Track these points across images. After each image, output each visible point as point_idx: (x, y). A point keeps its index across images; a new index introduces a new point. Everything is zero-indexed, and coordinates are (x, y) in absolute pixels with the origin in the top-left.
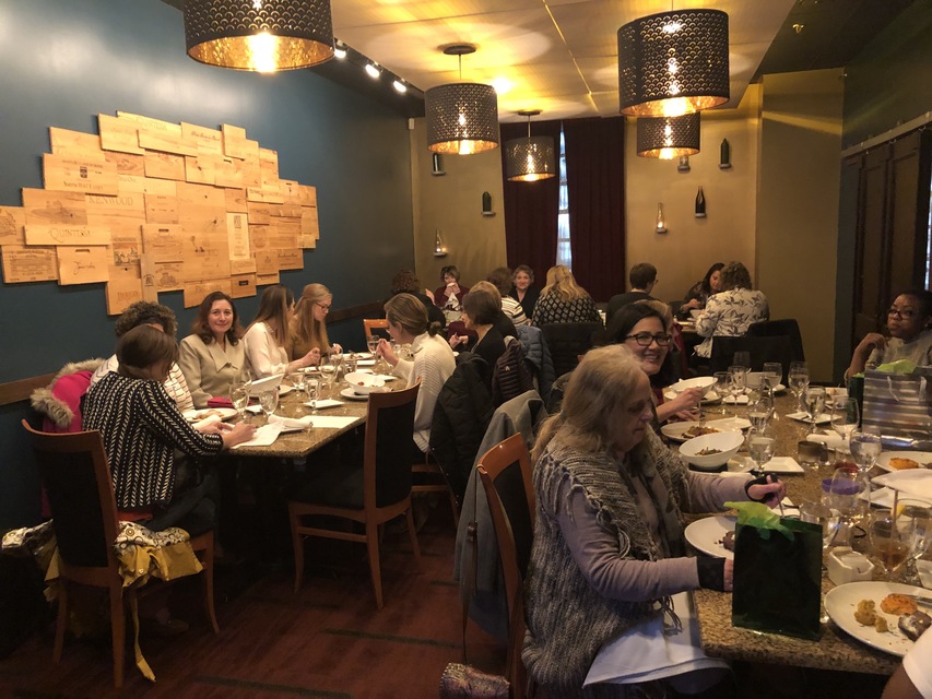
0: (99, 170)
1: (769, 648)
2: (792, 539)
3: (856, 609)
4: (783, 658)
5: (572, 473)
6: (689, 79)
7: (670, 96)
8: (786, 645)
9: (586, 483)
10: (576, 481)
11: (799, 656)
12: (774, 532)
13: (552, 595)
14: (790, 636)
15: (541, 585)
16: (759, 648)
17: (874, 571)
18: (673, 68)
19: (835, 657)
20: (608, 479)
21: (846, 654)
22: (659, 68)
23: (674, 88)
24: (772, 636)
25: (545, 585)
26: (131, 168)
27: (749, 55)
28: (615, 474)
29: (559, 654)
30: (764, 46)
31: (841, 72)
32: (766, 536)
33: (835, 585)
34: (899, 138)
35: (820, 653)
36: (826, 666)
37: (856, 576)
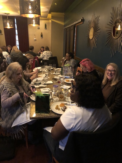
1: (41, 116)
2: (45, 97)
3: (56, 107)
4: (43, 118)
5: (5, 86)
8: (44, 115)
9: (7, 88)
10: (6, 87)
11: (46, 117)
12: (42, 97)
13: (5, 111)
16: (39, 117)
17: (59, 100)
19: (51, 116)
20: (13, 87)
21: (53, 115)
24: (42, 114)
25: (3, 109)
28: (14, 86)
29: (7, 122)
30: (50, 6)
31: (64, 14)
32: (40, 97)
33: (53, 103)
34: (71, 26)
35: (49, 116)
36: (50, 117)
37: (56, 101)
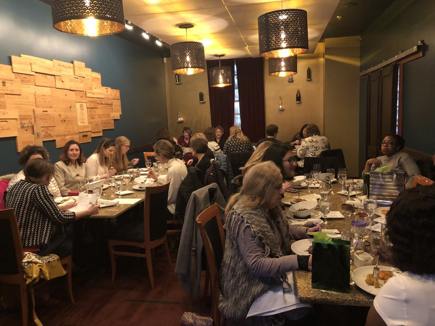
0: (12, 82)
1: (328, 297)
2: (337, 248)
3: (365, 278)
4: (333, 302)
5: (246, 219)
6: (290, 40)
7: (282, 48)
8: (335, 295)
9: (252, 223)
10: (247, 222)
11: (341, 300)
12: (329, 245)
13: (233, 276)
14: (337, 292)
15: (228, 271)
16: (323, 297)
17: (373, 261)
18: (283, 36)
19: (357, 300)
21: (361, 298)
22: (277, 35)
23: (284, 45)
24: (329, 292)
25: (230, 271)
26: (28, 82)
27: (318, 30)
29: (236, 303)
30: (324, 25)
31: (359, 37)
32: (326, 247)
33: (356, 267)
34: (384, 67)
35: (350, 298)
36: (353, 304)
37: (365, 263)
